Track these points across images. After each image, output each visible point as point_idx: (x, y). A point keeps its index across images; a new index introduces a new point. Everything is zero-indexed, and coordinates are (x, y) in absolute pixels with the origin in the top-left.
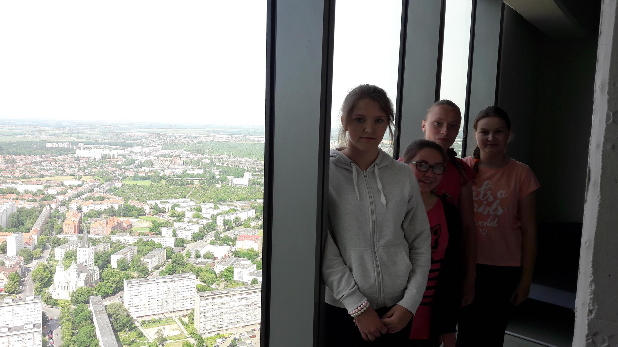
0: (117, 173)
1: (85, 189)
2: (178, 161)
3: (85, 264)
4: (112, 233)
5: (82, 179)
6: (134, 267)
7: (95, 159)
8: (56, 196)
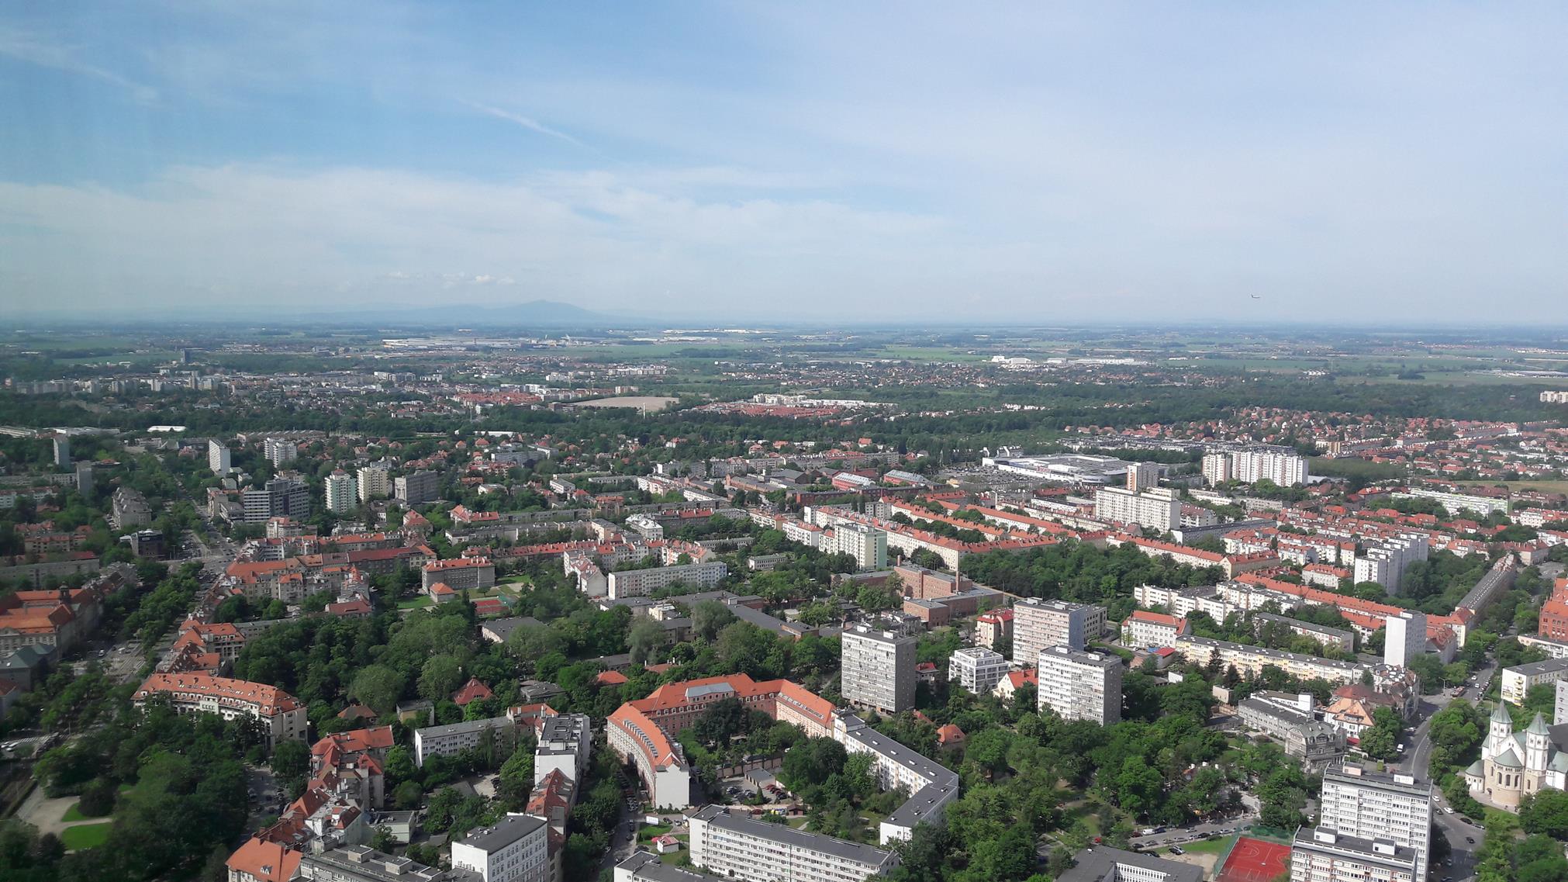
8: (1540, 534)
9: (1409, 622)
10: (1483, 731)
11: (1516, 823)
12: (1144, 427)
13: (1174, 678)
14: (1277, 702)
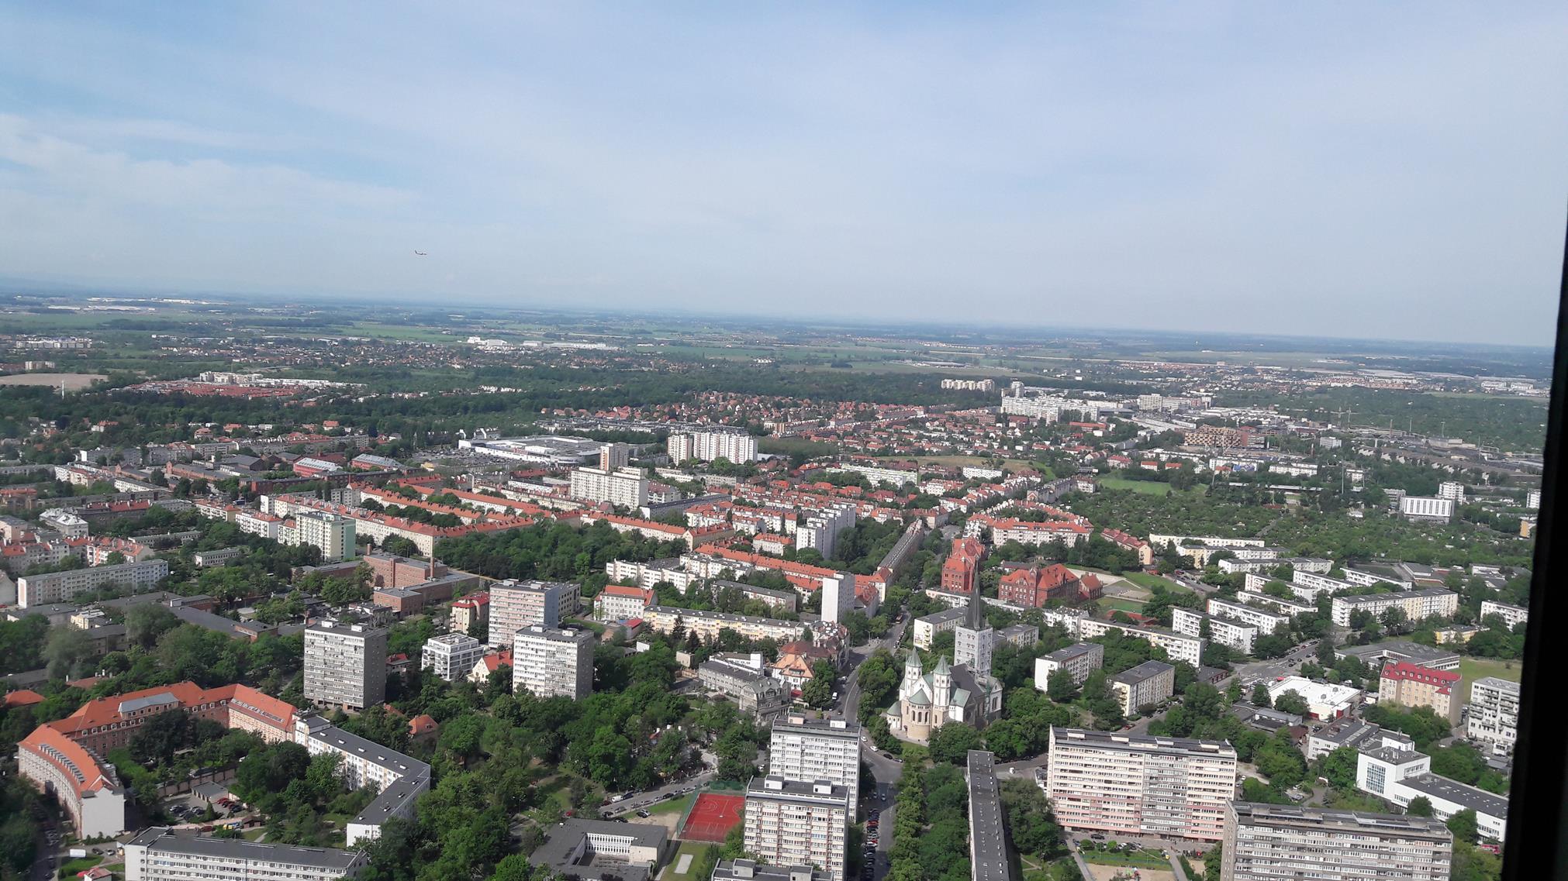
0: (1089, 457)
1: (1007, 490)
2: (1253, 439)
3: (970, 669)
4: (1051, 606)
5: (1003, 467)
6: (1088, 699)
7: (1043, 420)
8: (941, 501)
9: (841, 582)
10: (900, 675)
11: (927, 754)
12: (615, 409)
13: (642, 647)
14: (732, 662)
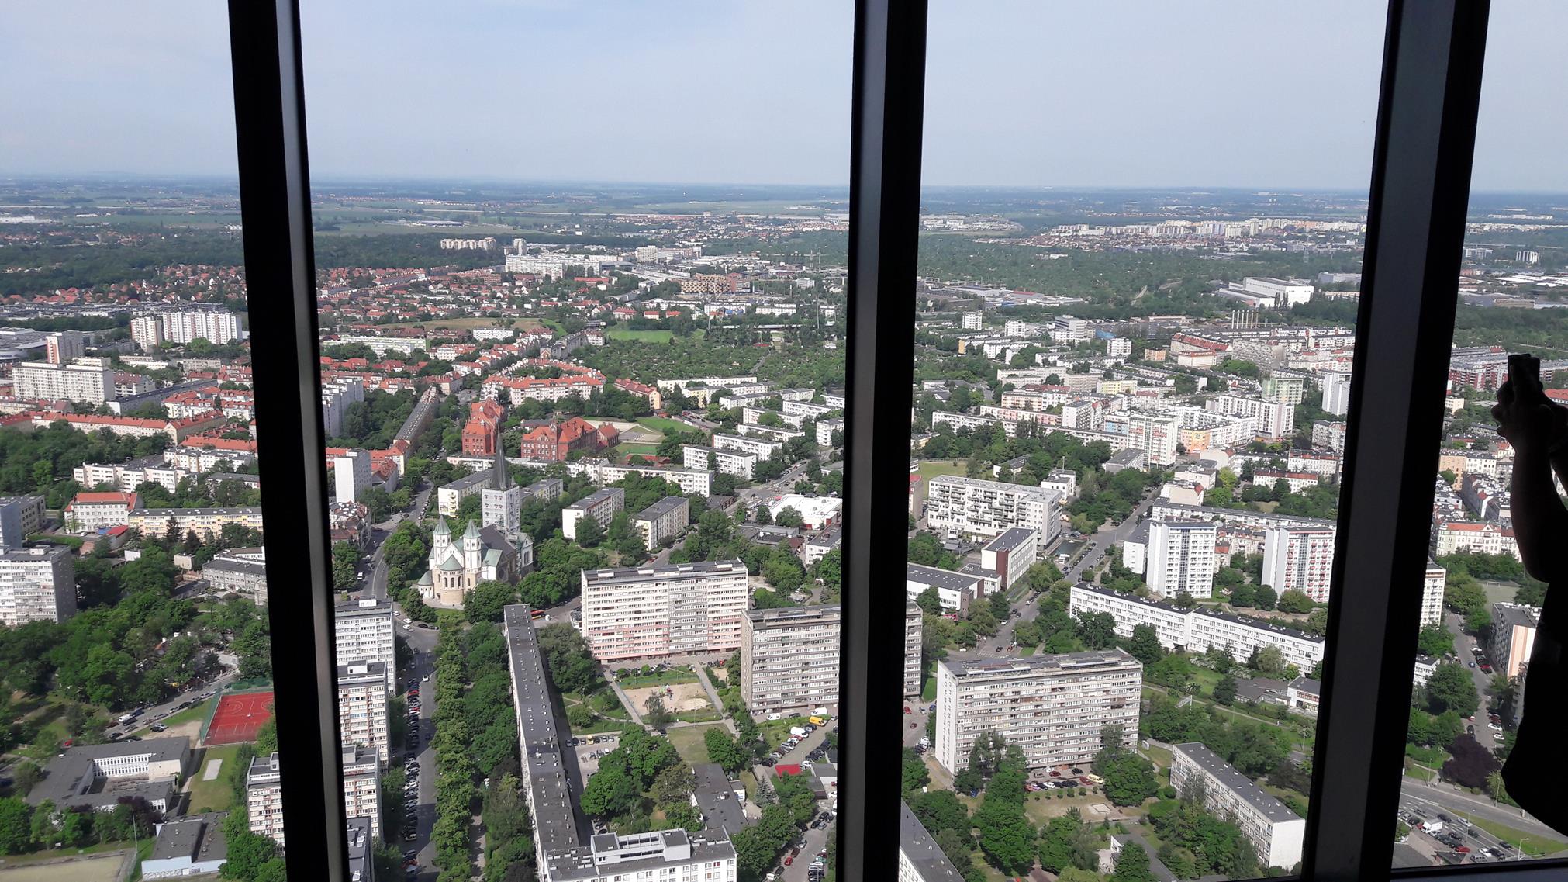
0: (596, 311)
1: (520, 349)
2: (740, 284)
3: (499, 528)
4: (572, 458)
5: (514, 326)
6: (614, 540)
7: (548, 277)
8: (454, 366)
9: (355, 460)
10: (428, 545)
11: (463, 617)
12: (58, 292)
13: (131, 556)
14: (241, 558)
